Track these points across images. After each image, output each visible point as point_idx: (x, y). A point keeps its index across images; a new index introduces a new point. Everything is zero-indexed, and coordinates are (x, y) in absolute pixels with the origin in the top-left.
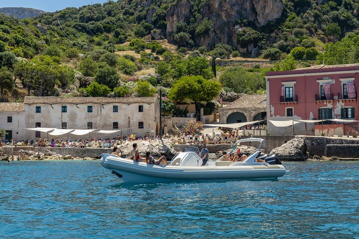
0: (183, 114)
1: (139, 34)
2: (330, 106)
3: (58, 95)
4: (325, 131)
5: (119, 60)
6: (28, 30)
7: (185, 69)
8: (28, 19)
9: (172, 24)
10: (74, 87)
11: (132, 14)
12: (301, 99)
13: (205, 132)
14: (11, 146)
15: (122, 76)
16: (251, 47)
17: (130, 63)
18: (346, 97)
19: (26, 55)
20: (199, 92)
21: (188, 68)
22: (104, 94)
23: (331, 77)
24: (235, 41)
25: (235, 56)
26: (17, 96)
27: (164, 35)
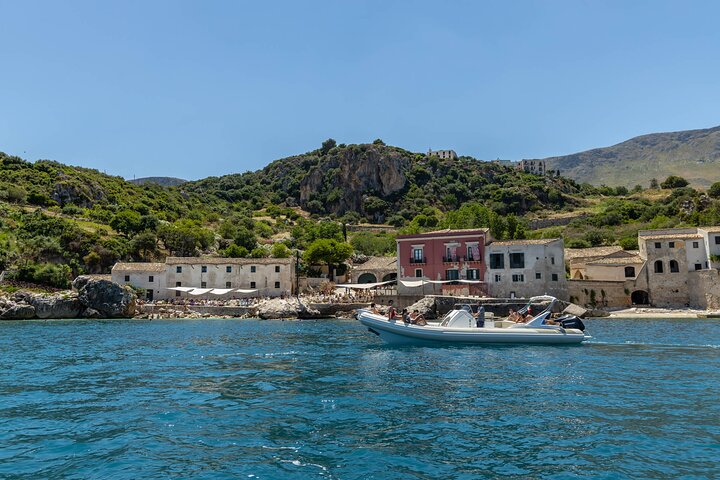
0: (317, 274)
1: (275, 202)
2: (456, 268)
3: (198, 256)
4: (453, 291)
5: (257, 224)
6: (172, 196)
7: (317, 233)
8: (172, 187)
9: (306, 193)
10: (214, 248)
11: (269, 183)
12: (429, 261)
13: (338, 292)
14: (152, 305)
15: (260, 238)
16: (377, 215)
17: (267, 227)
18: (471, 259)
19: (169, 219)
20: (333, 254)
21: (321, 232)
22: (243, 255)
23: (457, 240)
24: (363, 208)
25: (363, 222)
26: (159, 257)
27: (298, 202)
